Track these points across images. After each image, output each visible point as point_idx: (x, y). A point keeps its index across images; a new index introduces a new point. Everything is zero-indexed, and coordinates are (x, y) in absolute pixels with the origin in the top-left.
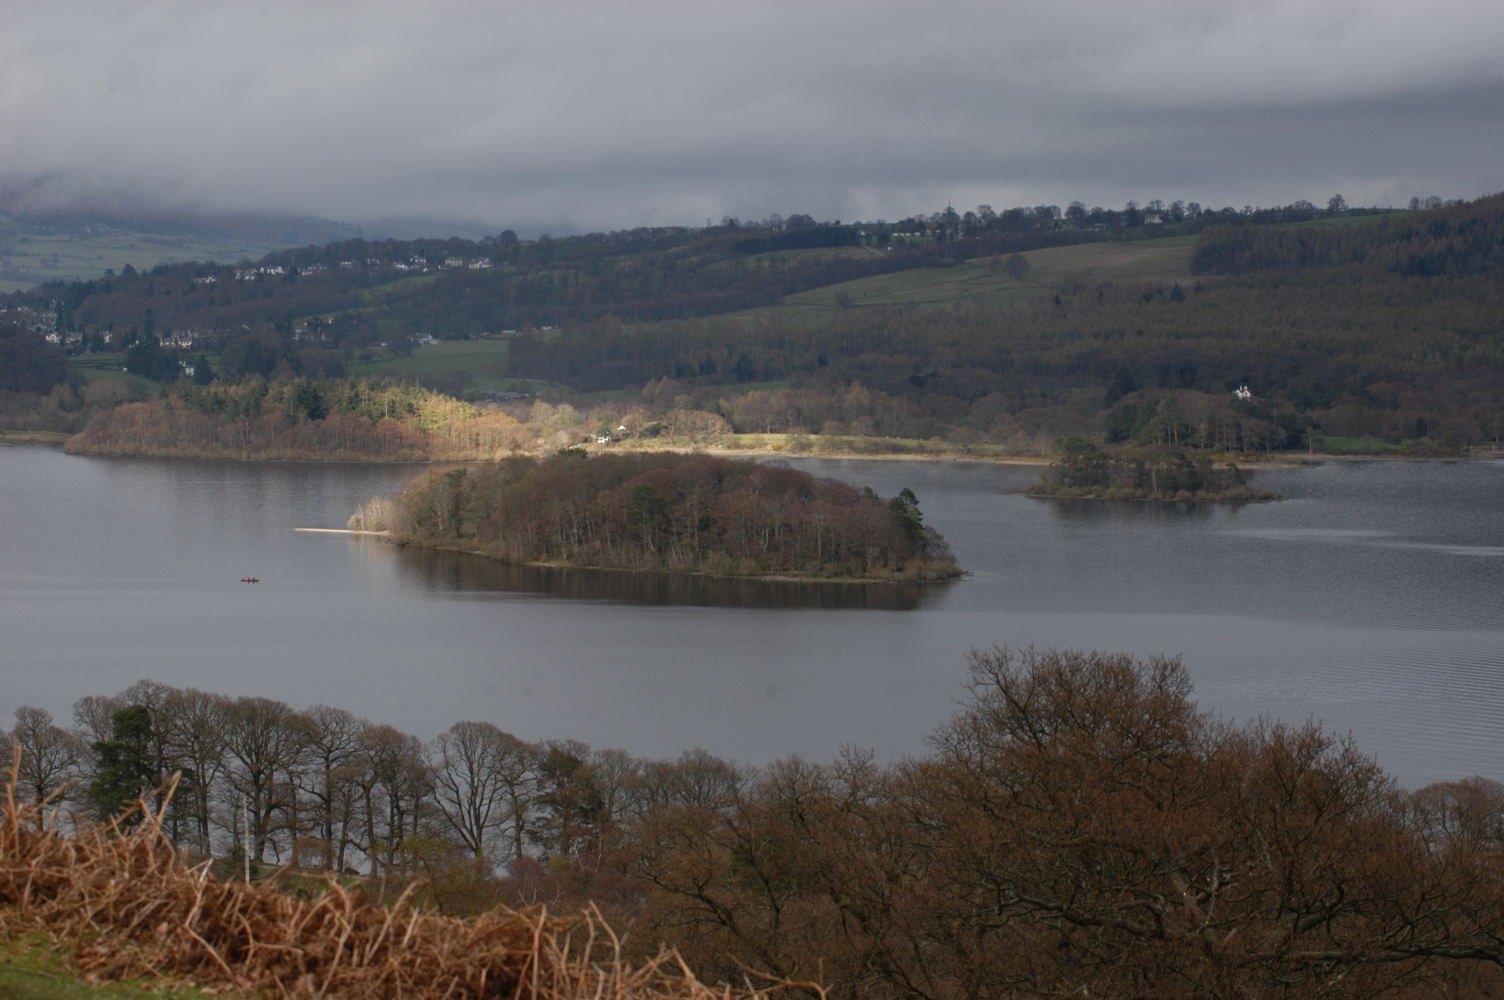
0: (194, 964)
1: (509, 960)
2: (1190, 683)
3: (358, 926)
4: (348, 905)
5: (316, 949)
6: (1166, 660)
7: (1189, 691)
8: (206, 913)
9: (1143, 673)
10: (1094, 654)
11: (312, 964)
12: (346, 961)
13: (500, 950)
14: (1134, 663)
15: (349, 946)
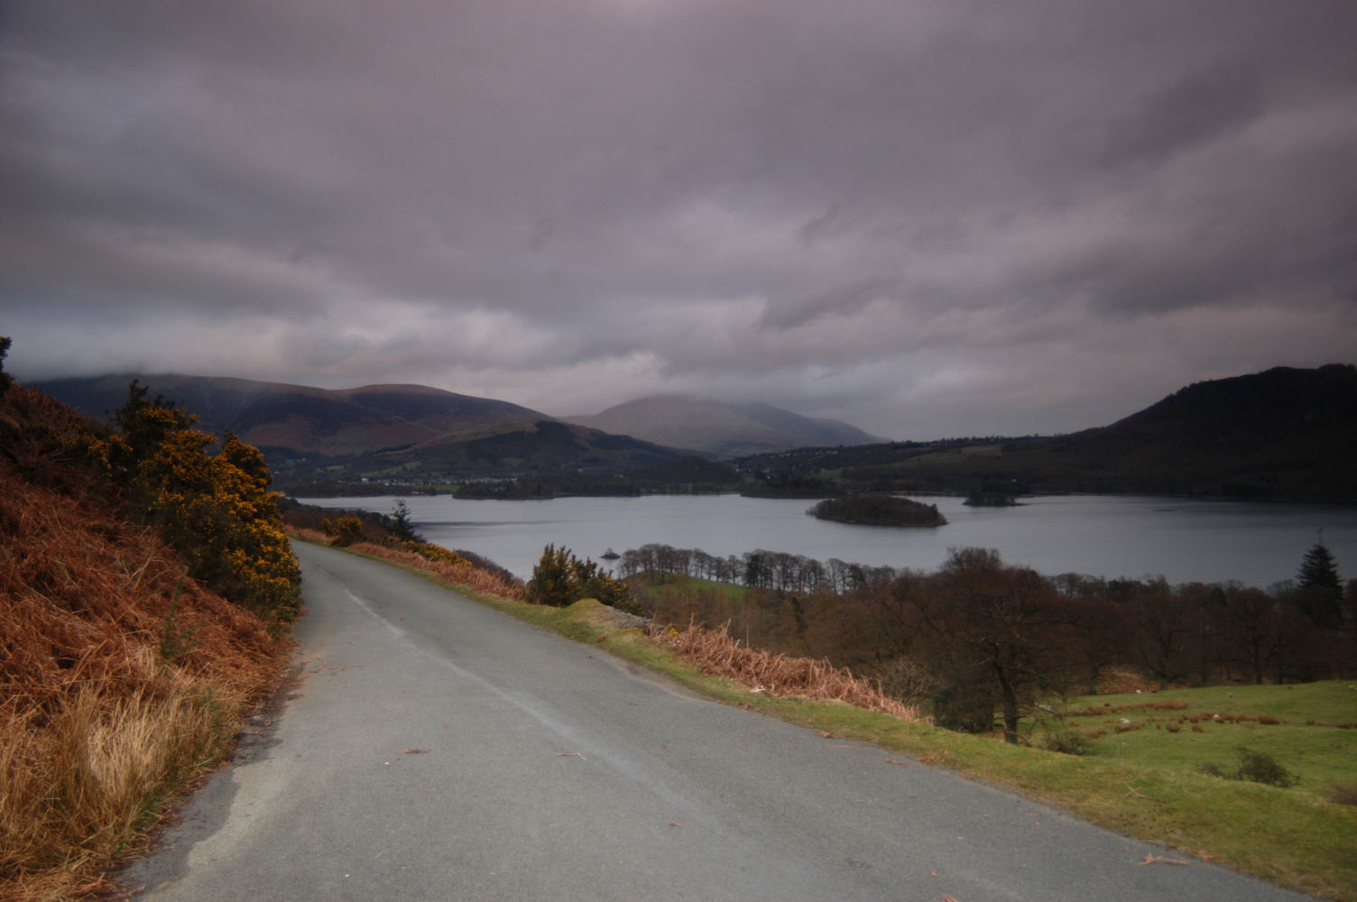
0: (728, 672)
1: (804, 673)
3: (769, 663)
4: (766, 657)
5: (758, 670)
8: (733, 659)
11: (757, 674)
12: (765, 673)
13: (803, 670)
15: (766, 669)
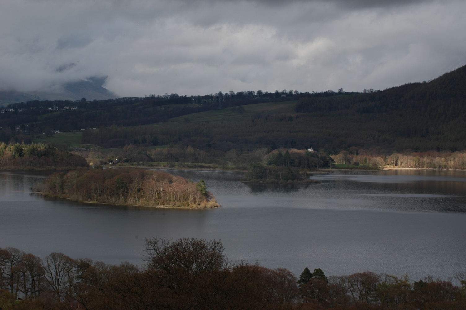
2: (223, 249)
6: (216, 241)
7: (223, 251)
9: (209, 245)
10: (193, 239)
14: (206, 242)
